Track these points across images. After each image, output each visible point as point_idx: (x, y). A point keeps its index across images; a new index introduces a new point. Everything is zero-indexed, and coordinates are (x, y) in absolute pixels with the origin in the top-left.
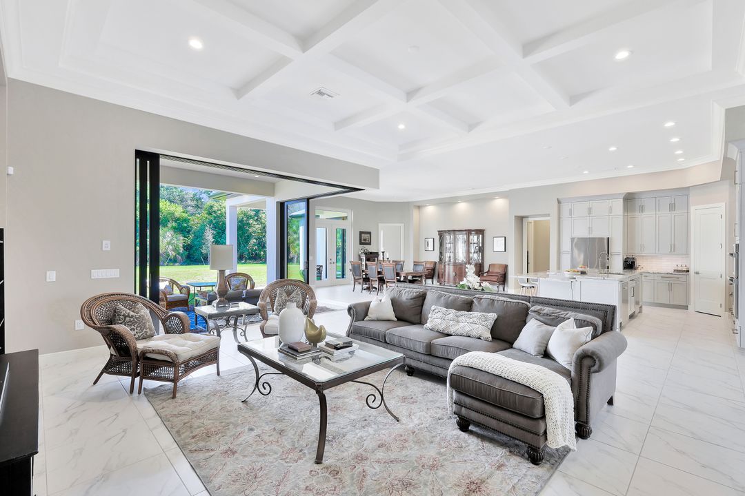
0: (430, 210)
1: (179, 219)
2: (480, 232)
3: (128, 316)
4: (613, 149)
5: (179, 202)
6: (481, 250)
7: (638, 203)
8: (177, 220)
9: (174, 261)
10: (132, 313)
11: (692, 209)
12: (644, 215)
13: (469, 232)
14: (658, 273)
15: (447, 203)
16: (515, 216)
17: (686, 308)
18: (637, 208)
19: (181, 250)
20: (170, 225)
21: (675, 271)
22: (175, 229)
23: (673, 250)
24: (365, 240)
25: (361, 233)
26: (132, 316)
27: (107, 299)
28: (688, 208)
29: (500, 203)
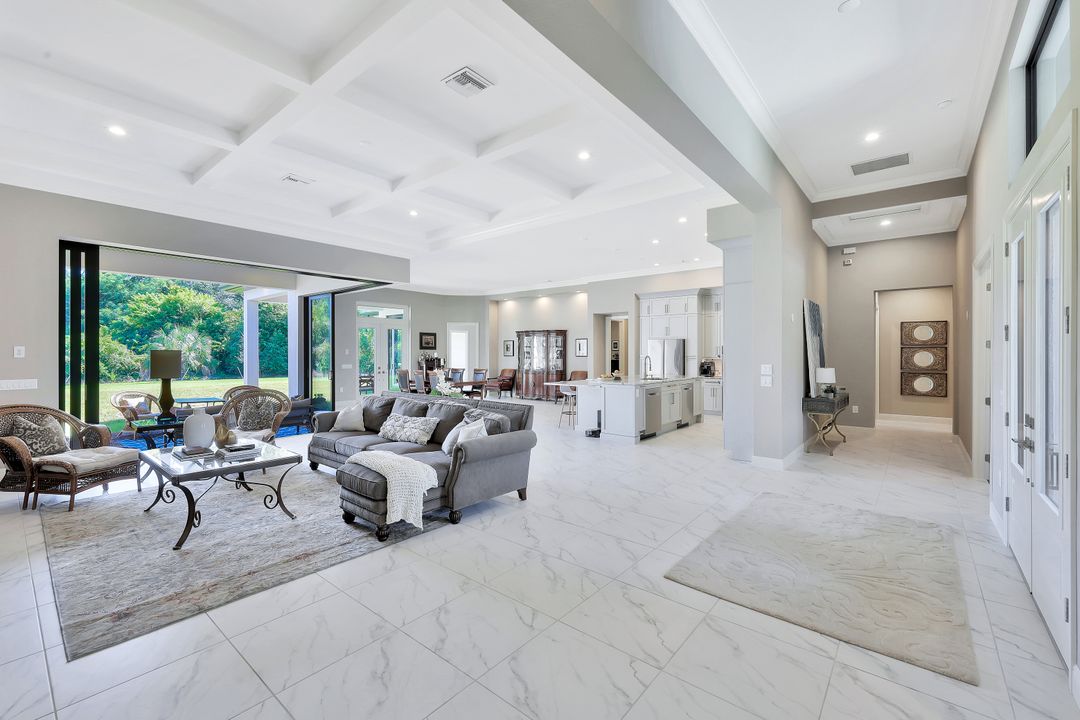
0: (510, 306)
1: (209, 315)
2: (563, 333)
3: (30, 429)
4: (656, 242)
5: (212, 291)
6: (563, 355)
7: (715, 300)
8: (205, 316)
9: (198, 374)
10: (35, 426)
12: (719, 313)
13: (548, 333)
15: (527, 298)
16: (595, 315)
18: (713, 305)
19: (209, 359)
20: (195, 323)
22: (200, 329)
24: (428, 343)
25: (422, 335)
26: (35, 429)
27: (8, 411)
29: (582, 298)
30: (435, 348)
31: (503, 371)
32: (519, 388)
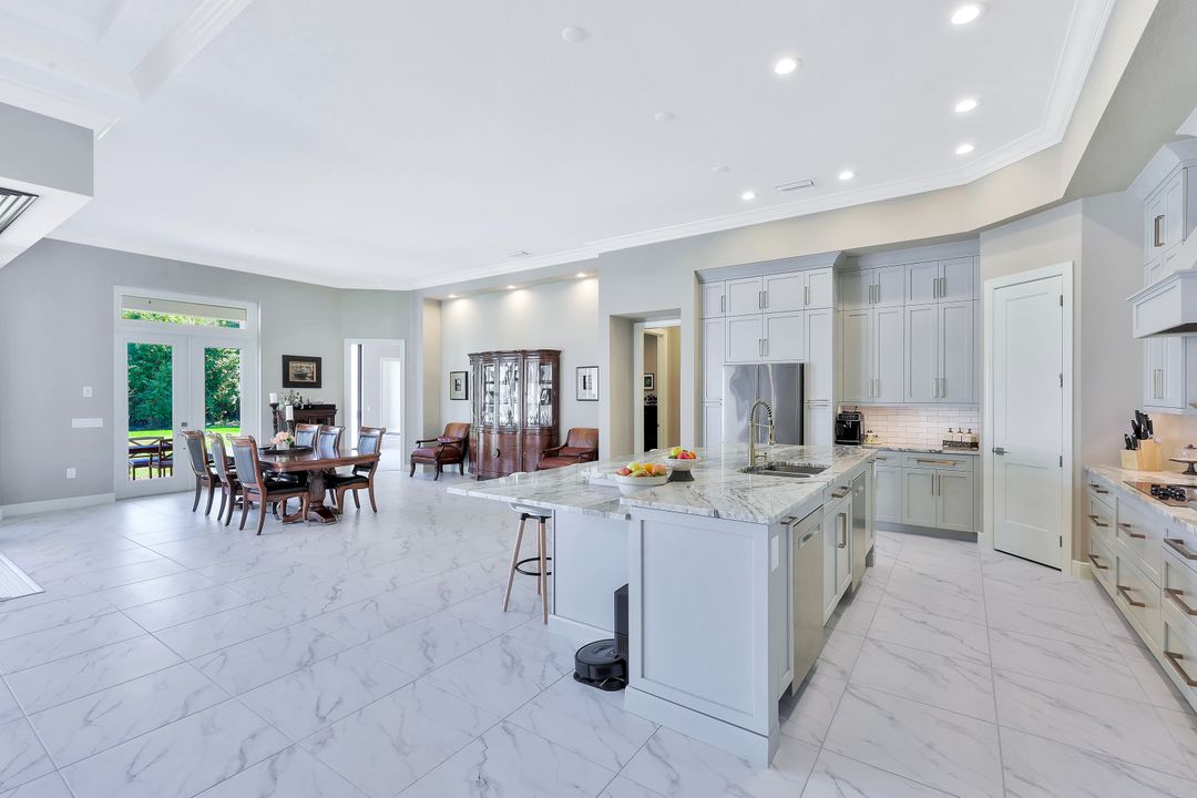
0: (461, 309)
2: (552, 357)
6: (554, 397)
7: (868, 279)
11: (987, 286)
12: (880, 306)
13: (525, 355)
14: (911, 451)
15: (488, 291)
16: (614, 318)
17: (971, 537)
18: (865, 291)
21: (945, 443)
23: (942, 394)
24: (302, 376)
25: (287, 360)
28: (975, 286)
29: (588, 289)
30: (317, 385)
31: (449, 427)
32: (473, 458)
